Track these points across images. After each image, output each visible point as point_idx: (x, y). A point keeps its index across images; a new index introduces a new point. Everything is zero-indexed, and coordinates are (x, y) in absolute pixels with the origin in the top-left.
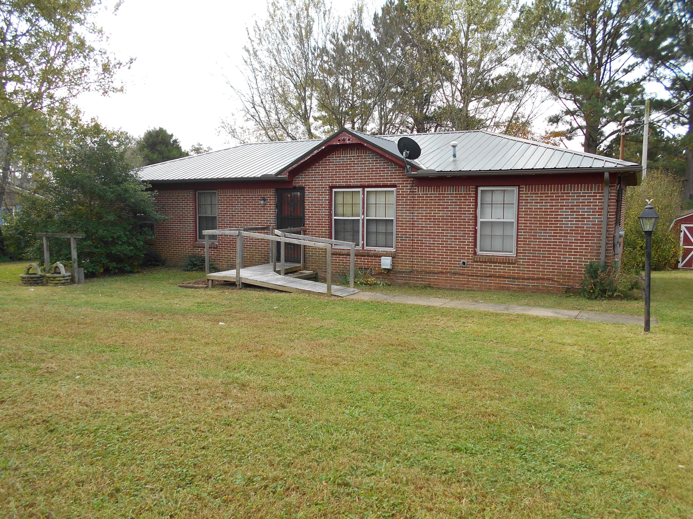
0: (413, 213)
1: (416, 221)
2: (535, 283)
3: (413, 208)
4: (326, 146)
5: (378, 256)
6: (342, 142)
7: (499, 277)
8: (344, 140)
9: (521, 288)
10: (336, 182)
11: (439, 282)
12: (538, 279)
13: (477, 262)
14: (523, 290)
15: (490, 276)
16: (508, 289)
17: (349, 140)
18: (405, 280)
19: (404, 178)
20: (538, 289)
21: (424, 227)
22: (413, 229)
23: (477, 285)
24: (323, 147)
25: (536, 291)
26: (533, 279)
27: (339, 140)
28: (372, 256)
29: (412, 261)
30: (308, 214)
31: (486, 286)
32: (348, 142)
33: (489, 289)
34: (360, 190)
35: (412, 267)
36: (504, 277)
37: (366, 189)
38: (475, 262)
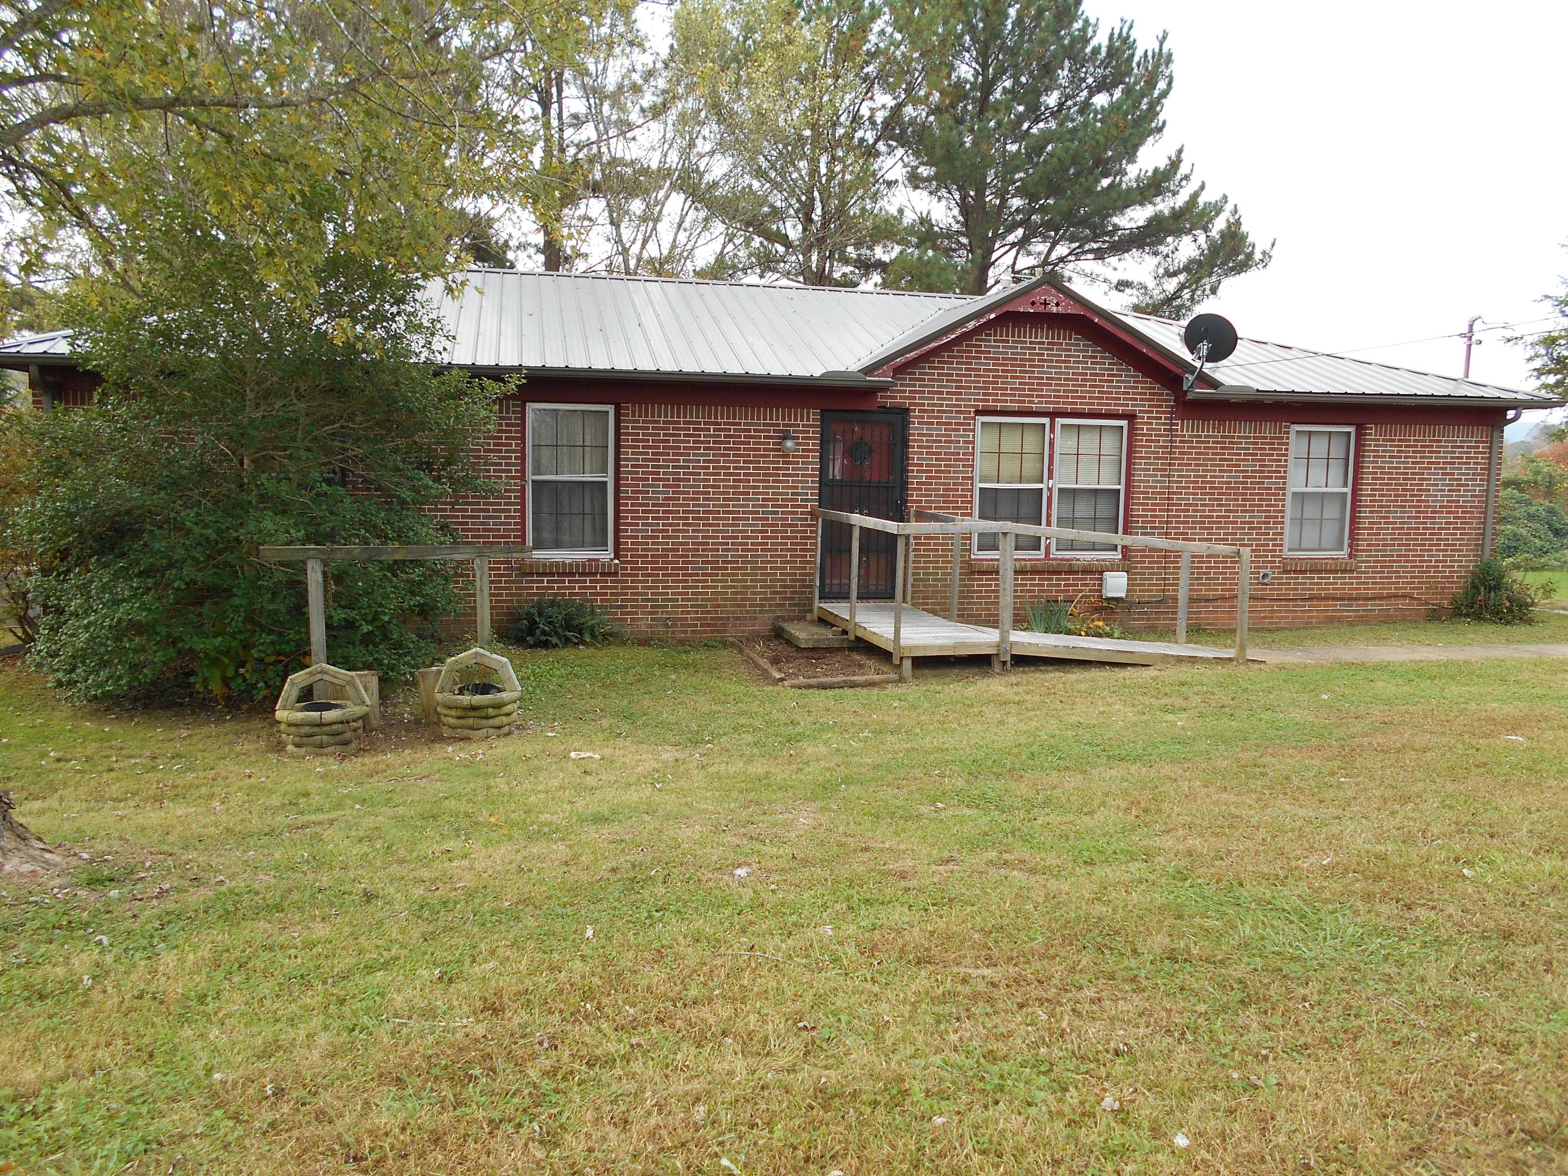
0: (1169, 476)
1: (1174, 493)
2: (1384, 605)
3: (1170, 464)
4: (1000, 312)
5: (1097, 572)
6: (1041, 309)
7: (1326, 598)
8: (1045, 304)
9: (1361, 617)
10: (994, 401)
11: (1216, 619)
12: (1390, 597)
13: (1289, 572)
14: (1364, 620)
15: (1310, 599)
16: (1340, 620)
17: (1057, 305)
18: (1148, 619)
19: (1153, 400)
20: (1388, 616)
21: (1191, 505)
22: (1168, 510)
23: (1287, 618)
24: (992, 316)
25: (1388, 620)
26: (1381, 598)
27: (1033, 303)
28: (1076, 572)
29: (1164, 579)
30: (916, 477)
31: (1303, 618)
32: (1055, 310)
33: (1307, 626)
34: (1046, 421)
35: (1164, 591)
36: (1334, 599)
37: (1060, 421)
38: (1286, 572)
